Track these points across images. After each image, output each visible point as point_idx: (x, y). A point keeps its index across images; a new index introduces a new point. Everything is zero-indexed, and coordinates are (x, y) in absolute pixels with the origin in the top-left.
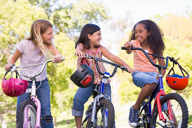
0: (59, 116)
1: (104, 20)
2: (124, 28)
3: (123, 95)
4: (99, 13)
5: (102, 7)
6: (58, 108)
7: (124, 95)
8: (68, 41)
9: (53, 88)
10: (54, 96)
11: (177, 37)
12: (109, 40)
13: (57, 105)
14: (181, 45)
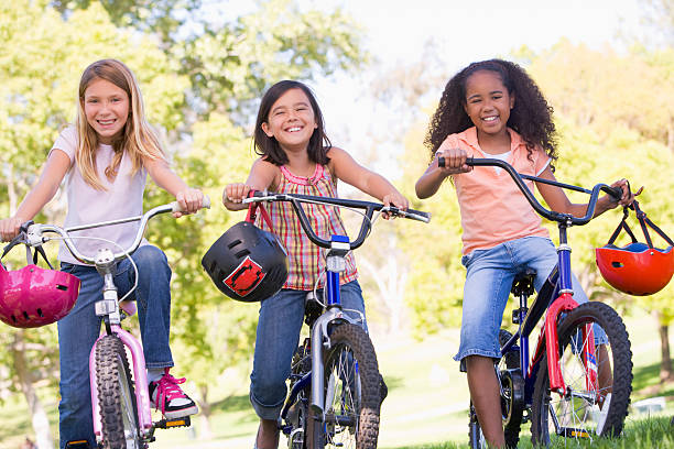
0: (215, 385)
1: (352, 68)
2: (419, 92)
3: (420, 309)
4: (335, 45)
5: (342, 23)
6: (211, 357)
7: (424, 309)
8: (239, 140)
9: (194, 293)
10: (198, 321)
11: (588, 116)
12: (369, 134)
13: (209, 348)
14: (602, 143)
